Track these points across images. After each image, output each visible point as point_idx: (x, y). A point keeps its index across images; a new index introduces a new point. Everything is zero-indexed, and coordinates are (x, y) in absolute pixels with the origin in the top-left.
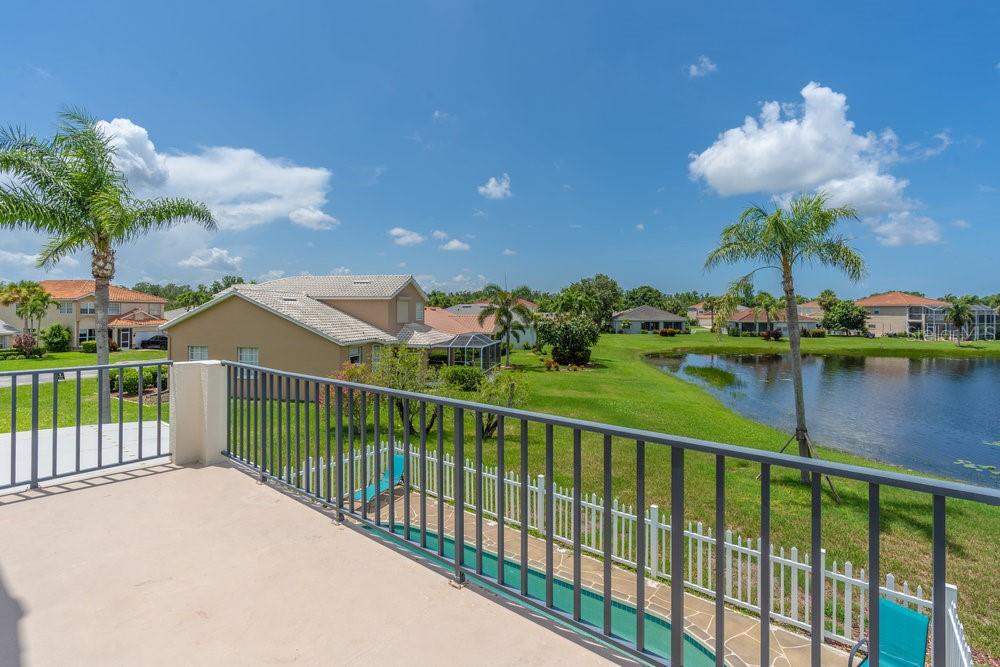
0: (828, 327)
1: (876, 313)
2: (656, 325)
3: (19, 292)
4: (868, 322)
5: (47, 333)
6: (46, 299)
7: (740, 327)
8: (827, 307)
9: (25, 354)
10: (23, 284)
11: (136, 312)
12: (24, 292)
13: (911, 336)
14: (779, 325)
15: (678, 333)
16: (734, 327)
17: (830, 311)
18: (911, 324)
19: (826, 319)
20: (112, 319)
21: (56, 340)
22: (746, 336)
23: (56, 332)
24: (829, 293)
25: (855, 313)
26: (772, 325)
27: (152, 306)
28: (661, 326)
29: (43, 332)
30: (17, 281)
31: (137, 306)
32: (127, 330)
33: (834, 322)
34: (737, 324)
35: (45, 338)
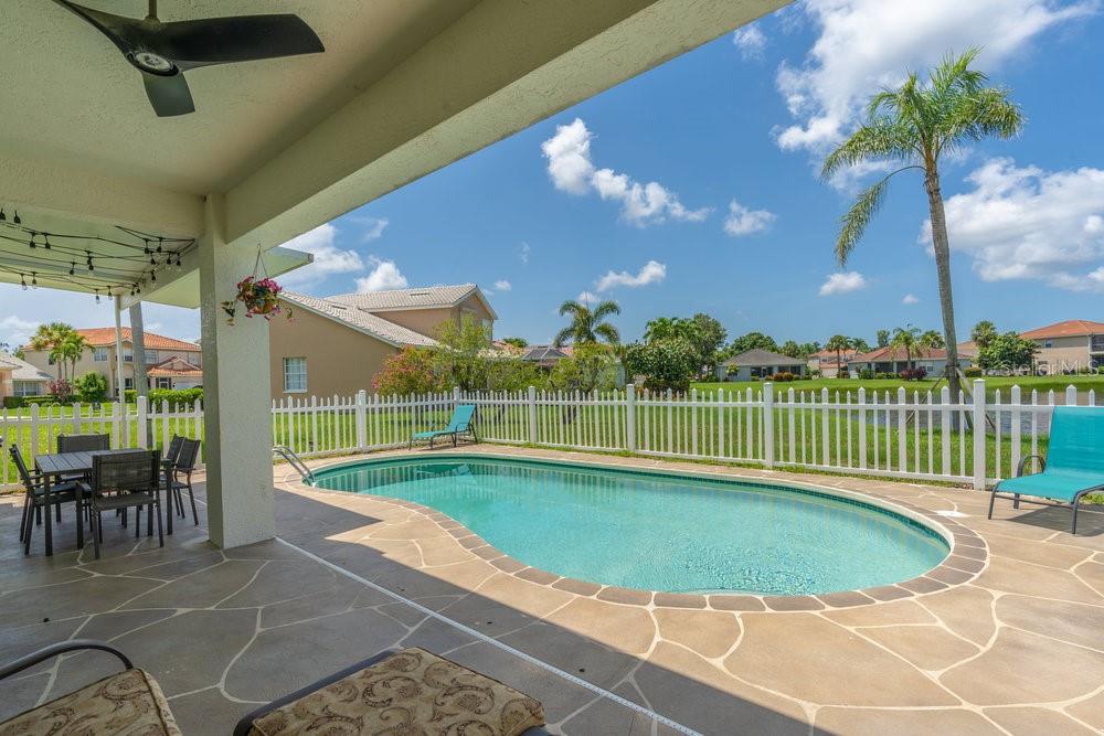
0: (986, 366)
1: (1048, 346)
2: (770, 370)
3: (50, 334)
4: (1037, 358)
5: (82, 382)
6: (79, 341)
7: (873, 368)
8: (984, 343)
9: (60, 401)
10: (54, 327)
11: (174, 361)
12: (56, 335)
13: (1094, 372)
14: (922, 364)
15: (798, 379)
16: (865, 367)
17: (987, 346)
18: (1093, 357)
19: (983, 356)
20: (150, 367)
21: (91, 389)
22: (880, 378)
23: (92, 380)
24: (986, 325)
25: (1020, 347)
26: (913, 363)
27: (191, 355)
28: (776, 372)
29: (78, 382)
30: (47, 323)
31: (174, 354)
32: (165, 379)
33: (993, 359)
34: (869, 365)
35: (80, 388)
